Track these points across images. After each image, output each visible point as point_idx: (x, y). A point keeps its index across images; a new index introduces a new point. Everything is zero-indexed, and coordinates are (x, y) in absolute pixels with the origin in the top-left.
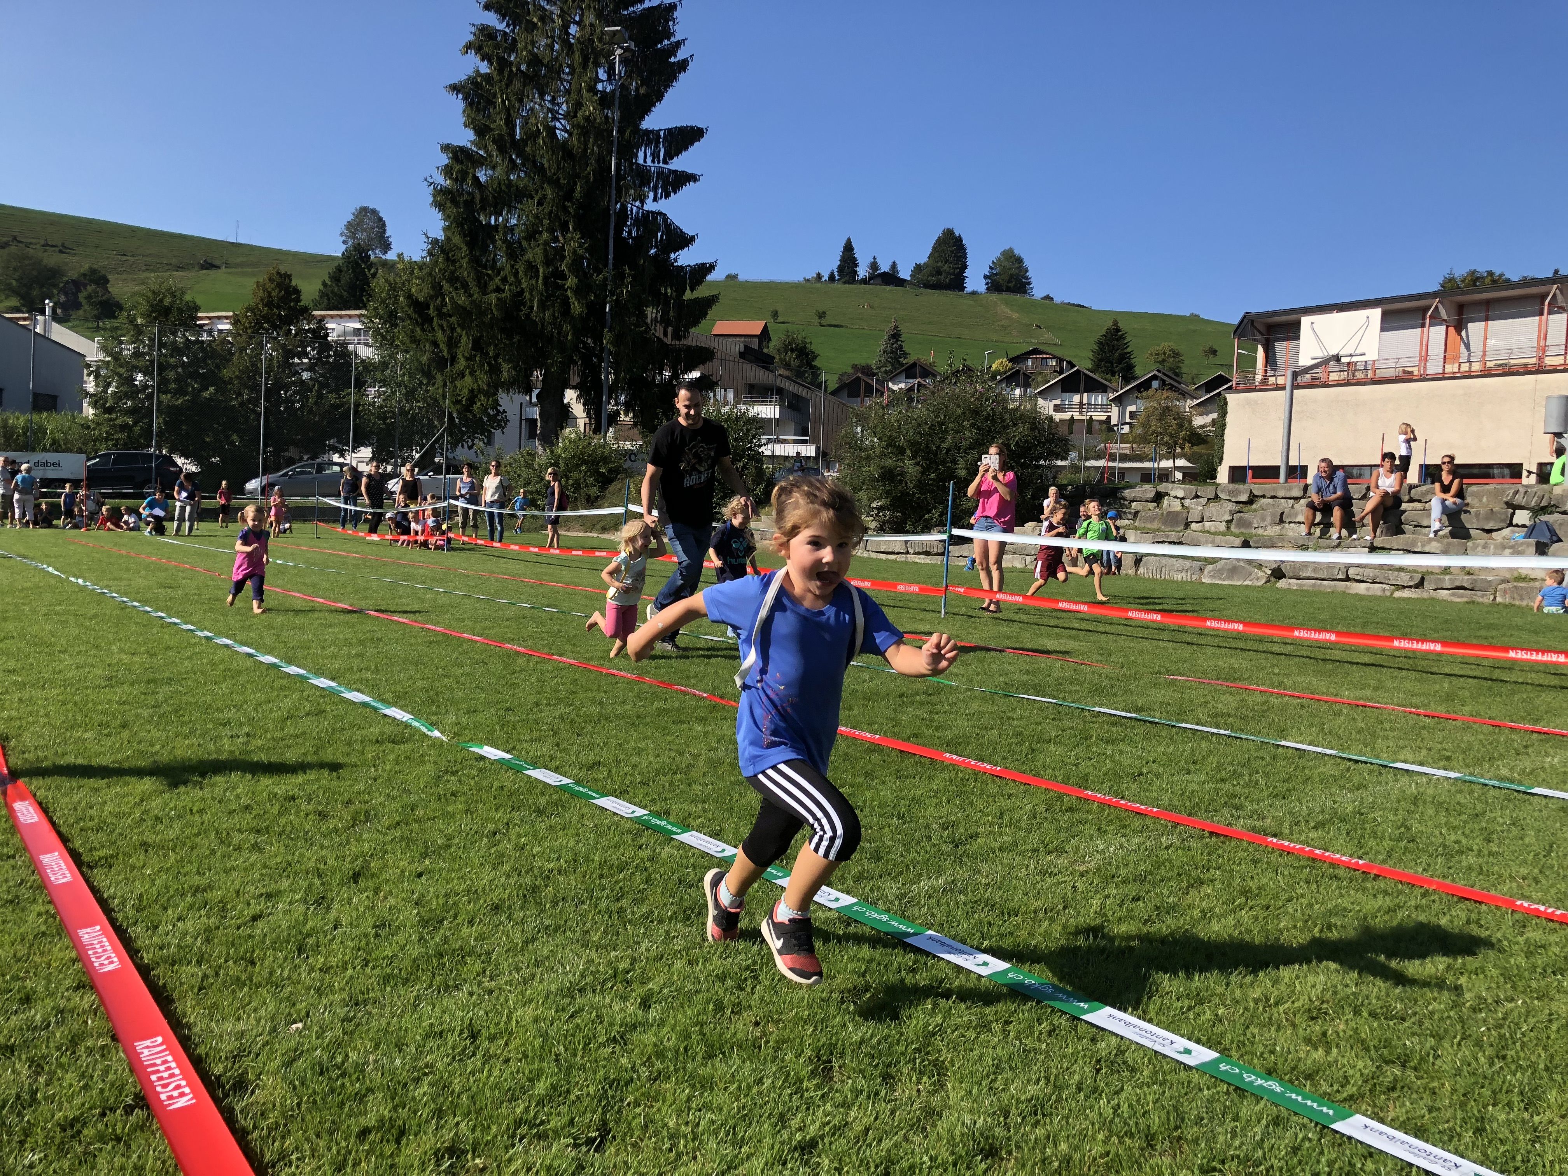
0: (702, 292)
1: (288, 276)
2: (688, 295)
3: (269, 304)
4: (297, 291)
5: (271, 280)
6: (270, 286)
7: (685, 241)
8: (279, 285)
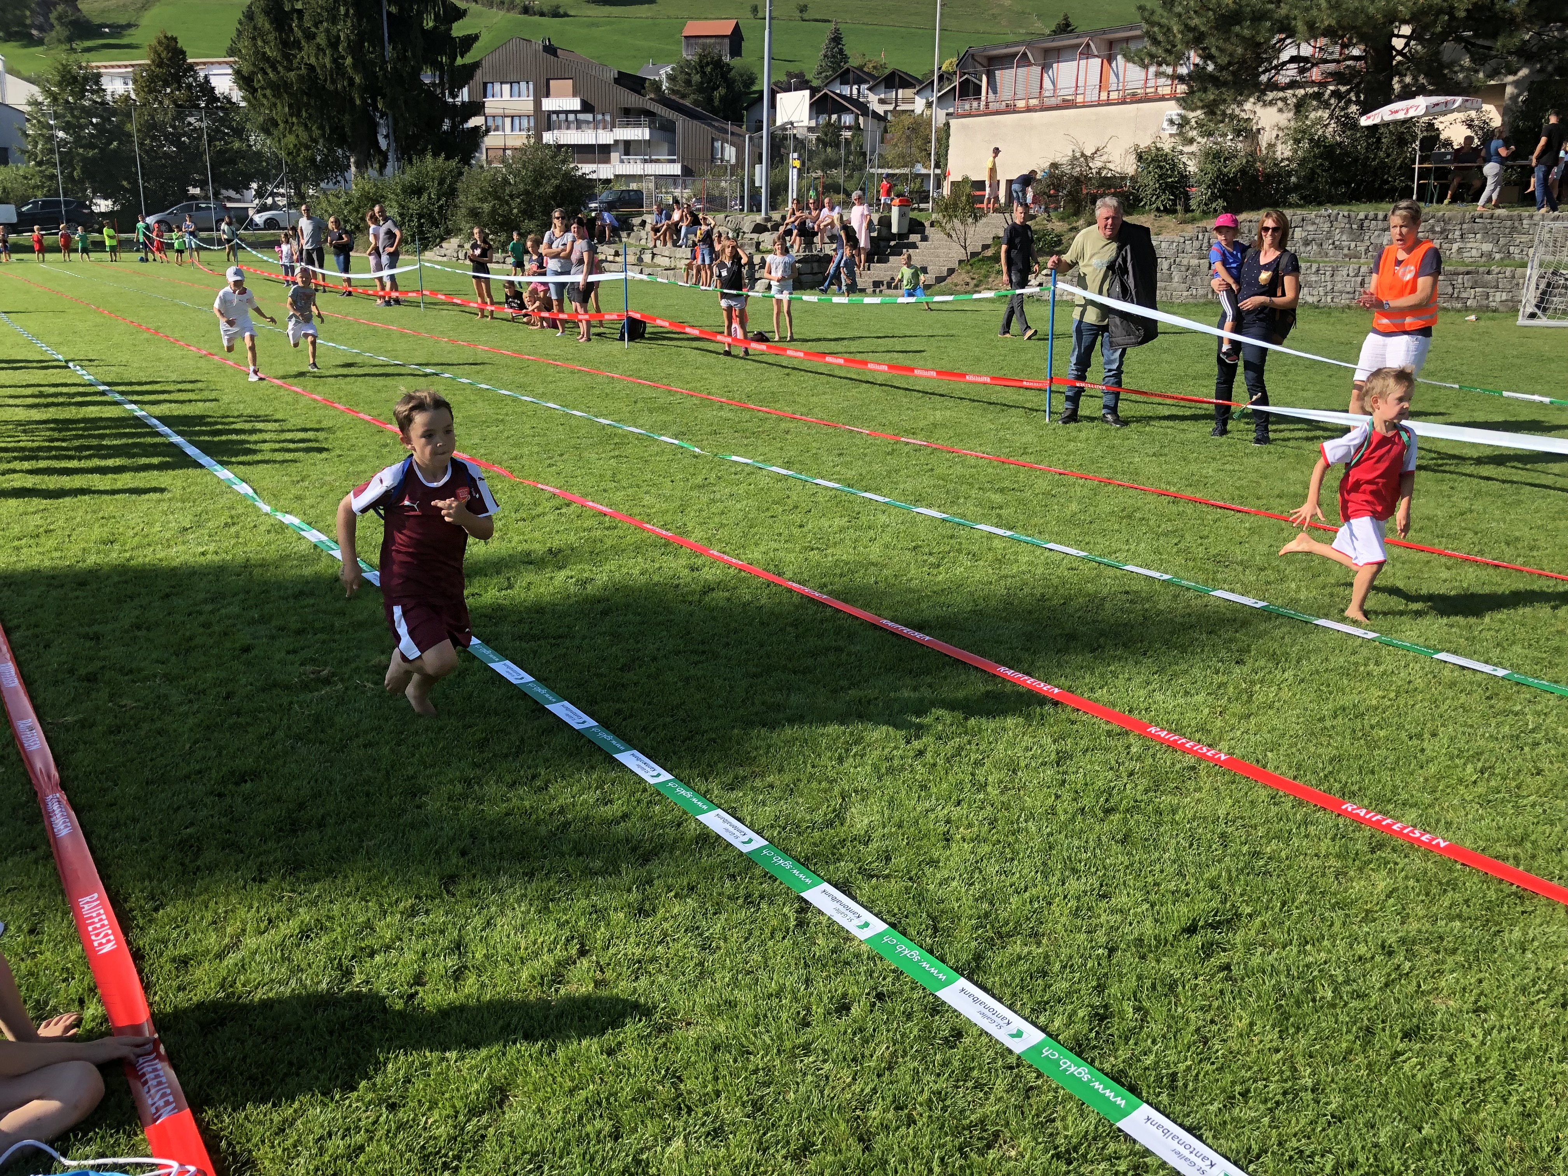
0: (469, 59)
1: (175, 39)
2: (459, 61)
3: (160, 65)
4: (183, 53)
5: (160, 43)
6: (160, 49)
7: (460, 14)
8: (167, 48)
